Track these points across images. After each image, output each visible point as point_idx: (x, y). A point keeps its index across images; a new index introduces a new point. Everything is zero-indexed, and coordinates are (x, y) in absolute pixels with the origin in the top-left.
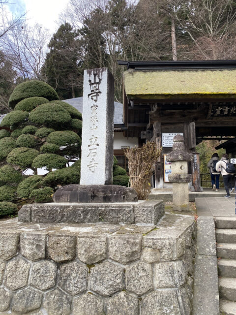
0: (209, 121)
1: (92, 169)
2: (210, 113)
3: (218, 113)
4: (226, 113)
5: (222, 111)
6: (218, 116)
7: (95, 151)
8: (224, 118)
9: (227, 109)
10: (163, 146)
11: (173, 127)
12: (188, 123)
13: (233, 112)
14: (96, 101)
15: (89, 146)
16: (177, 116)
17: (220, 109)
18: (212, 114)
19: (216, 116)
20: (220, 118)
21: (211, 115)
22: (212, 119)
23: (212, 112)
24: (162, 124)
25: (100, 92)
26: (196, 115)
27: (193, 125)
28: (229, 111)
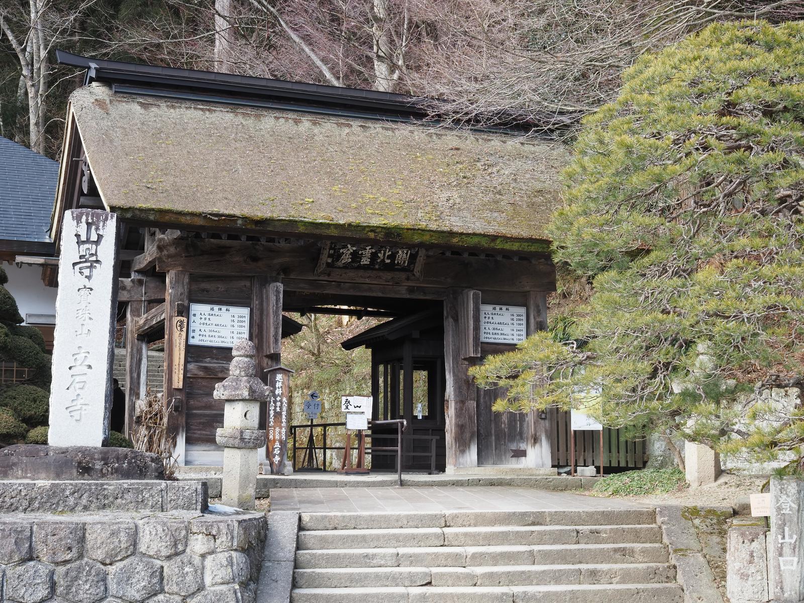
0: (321, 278)
1: (76, 415)
2: (325, 259)
3: (346, 259)
4: (365, 261)
5: (355, 256)
6: (346, 267)
7: (83, 378)
8: (361, 273)
9: (368, 251)
10: (192, 342)
11: (221, 287)
12: (265, 282)
13: (383, 261)
14: (89, 277)
15: (70, 368)
16: (237, 259)
17: (351, 249)
18: (330, 260)
19: (339, 268)
20: (351, 274)
21: (328, 264)
22: (329, 275)
23: (330, 256)
24: (193, 278)
25: (97, 261)
26: (287, 259)
27: (278, 292)
28: (374, 256)
